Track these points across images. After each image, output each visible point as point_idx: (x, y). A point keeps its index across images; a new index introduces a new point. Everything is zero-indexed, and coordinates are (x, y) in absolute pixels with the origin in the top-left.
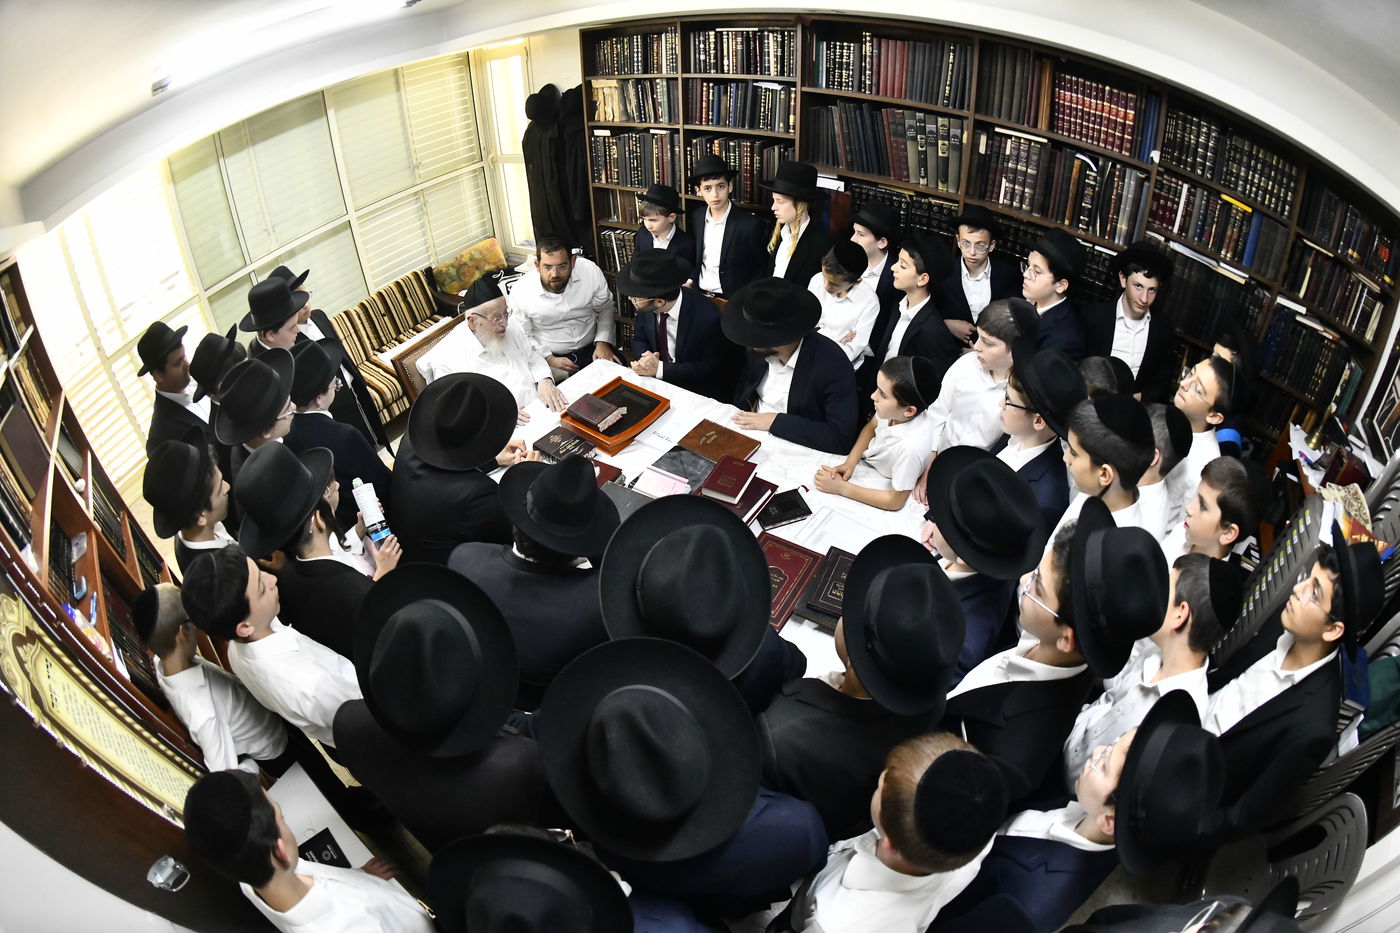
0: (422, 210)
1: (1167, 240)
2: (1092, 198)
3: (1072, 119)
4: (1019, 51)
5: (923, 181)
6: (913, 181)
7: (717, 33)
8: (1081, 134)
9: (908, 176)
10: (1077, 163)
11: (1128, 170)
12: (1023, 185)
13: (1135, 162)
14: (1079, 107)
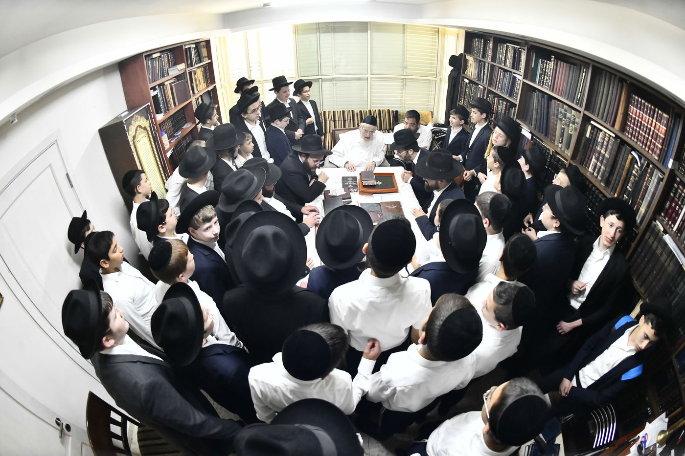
0: (403, 87)
1: (665, 232)
2: (633, 184)
3: (635, 128)
4: (613, 77)
5: (560, 145)
6: (556, 144)
7: (507, 46)
8: (637, 139)
9: (554, 140)
10: (630, 157)
11: (655, 171)
12: (601, 163)
13: (659, 165)
14: (640, 120)
